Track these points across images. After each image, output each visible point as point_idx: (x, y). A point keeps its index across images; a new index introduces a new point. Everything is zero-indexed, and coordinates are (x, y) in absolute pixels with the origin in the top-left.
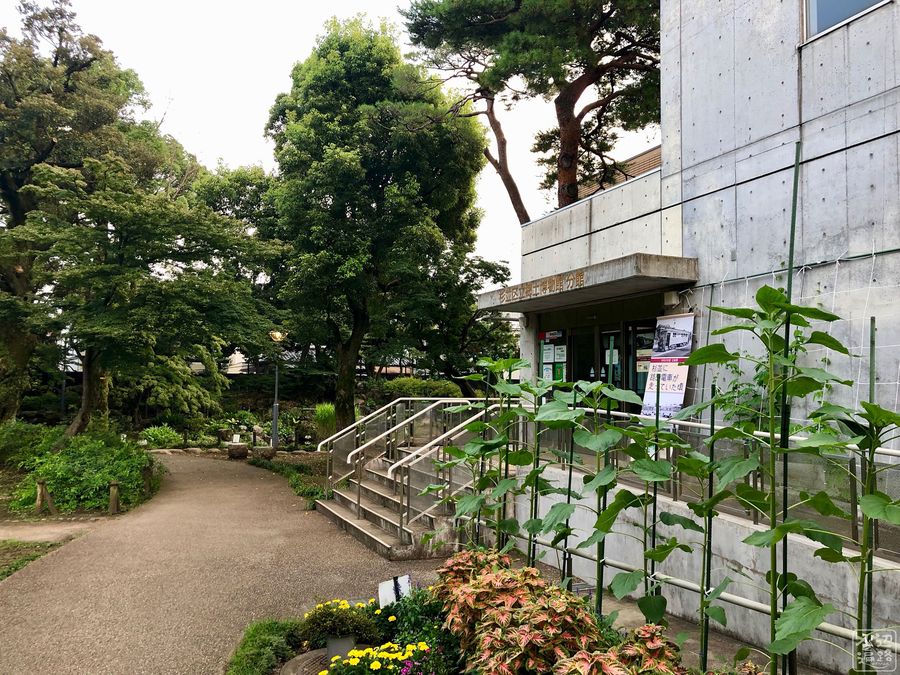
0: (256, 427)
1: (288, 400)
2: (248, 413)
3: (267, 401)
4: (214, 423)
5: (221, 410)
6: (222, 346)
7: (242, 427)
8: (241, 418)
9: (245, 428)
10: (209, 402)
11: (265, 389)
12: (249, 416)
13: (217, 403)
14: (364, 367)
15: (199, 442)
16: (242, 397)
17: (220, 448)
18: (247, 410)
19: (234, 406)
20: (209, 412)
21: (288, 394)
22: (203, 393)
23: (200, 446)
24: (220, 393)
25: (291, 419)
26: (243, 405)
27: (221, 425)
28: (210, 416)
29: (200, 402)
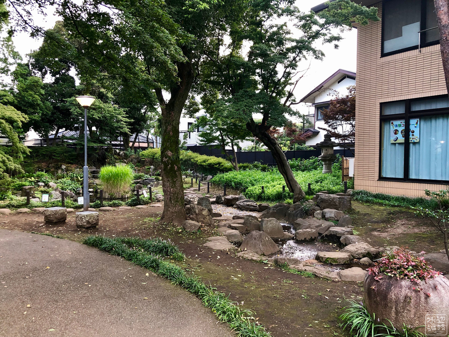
0: (51, 184)
1: (72, 164)
2: (43, 173)
3: (57, 165)
4: (18, 182)
5: (24, 172)
6: (22, 121)
7: (40, 184)
8: (38, 177)
9: (43, 184)
10: (13, 165)
11: (54, 156)
12: (46, 176)
13: (20, 166)
14: (122, 143)
15: (7, 202)
16: (37, 162)
17: (30, 208)
18: (43, 171)
19: (32, 168)
20: (13, 173)
21: (72, 160)
22: (8, 158)
23: (9, 206)
24: (22, 159)
25: (77, 177)
26: (39, 167)
27: (24, 183)
28: (13, 175)
29: (6, 166)
